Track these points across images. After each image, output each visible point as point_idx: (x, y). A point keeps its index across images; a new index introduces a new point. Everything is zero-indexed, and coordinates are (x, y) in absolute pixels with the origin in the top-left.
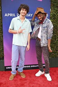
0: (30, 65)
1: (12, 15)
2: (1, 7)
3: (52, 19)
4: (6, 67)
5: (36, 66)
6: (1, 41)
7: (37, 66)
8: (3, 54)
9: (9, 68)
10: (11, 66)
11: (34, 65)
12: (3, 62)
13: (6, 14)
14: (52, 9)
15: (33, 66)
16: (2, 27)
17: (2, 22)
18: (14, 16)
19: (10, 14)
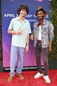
0: (29, 67)
1: (12, 16)
2: (1, 7)
3: (52, 20)
5: (35, 68)
6: (0, 42)
8: (2, 55)
9: (7, 69)
10: (10, 68)
12: (2, 63)
13: (5, 14)
14: (52, 10)
15: (32, 68)
16: (1, 28)
17: (1, 23)
18: (14, 16)
19: (10, 14)
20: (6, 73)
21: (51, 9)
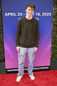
1: (13, 15)
2: (1, 6)
3: (55, 18)
4: (7, 70)
6: (2, 42)
7: (40, 68)
8: (4, 56)
11: (37, 67)
13: (6, 13)
14: (55, 8)
16: (2, 28)
17: (2, 22)
18: (15, 15)
19: (11, 13)
20: (8, 74)
21: (54, 6)
